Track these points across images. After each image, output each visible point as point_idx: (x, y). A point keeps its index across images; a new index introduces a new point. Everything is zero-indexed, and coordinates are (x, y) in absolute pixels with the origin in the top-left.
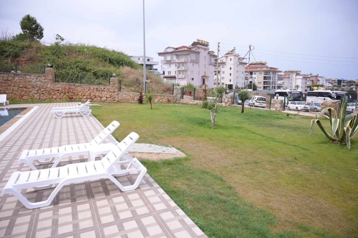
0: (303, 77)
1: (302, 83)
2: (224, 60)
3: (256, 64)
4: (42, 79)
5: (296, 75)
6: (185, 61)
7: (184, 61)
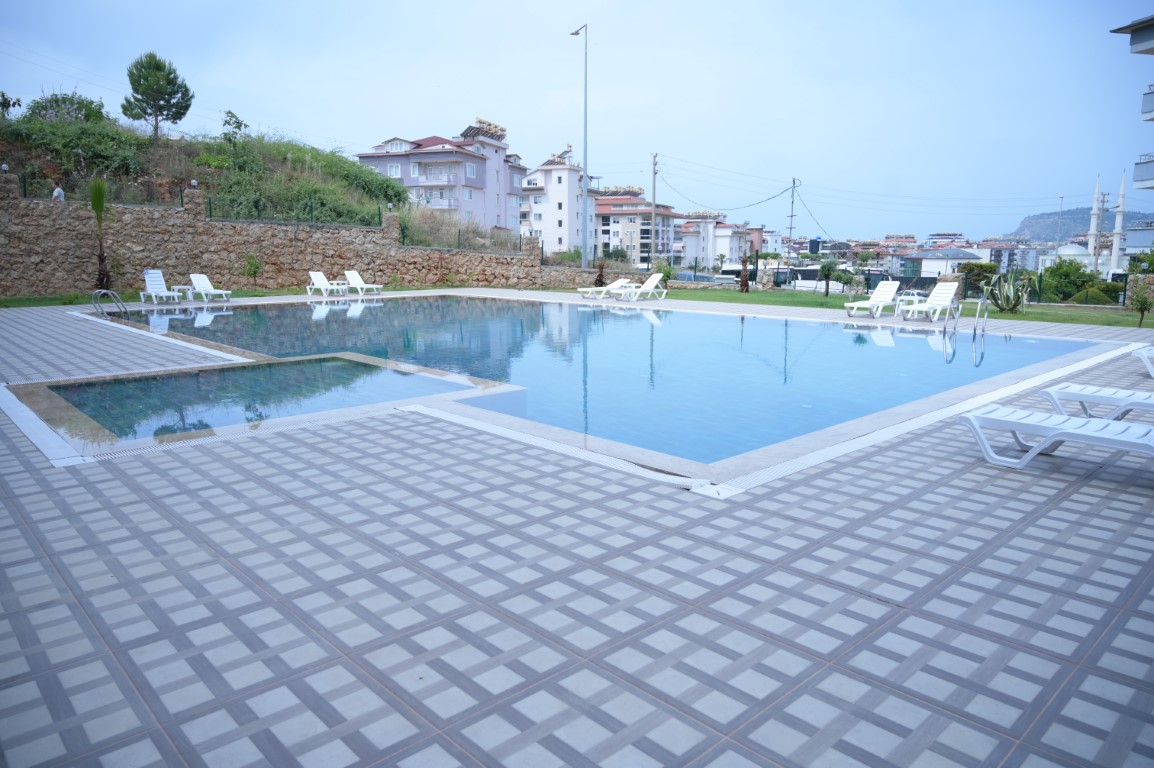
0: (735, 233)
1: (731, 249)
2: (540, 181)
3: (615, 193)
4: (377, 237)
5: (715, 227)
6: (449, 181)
7: (446, 183)
